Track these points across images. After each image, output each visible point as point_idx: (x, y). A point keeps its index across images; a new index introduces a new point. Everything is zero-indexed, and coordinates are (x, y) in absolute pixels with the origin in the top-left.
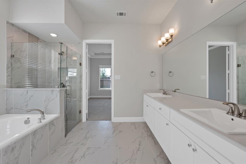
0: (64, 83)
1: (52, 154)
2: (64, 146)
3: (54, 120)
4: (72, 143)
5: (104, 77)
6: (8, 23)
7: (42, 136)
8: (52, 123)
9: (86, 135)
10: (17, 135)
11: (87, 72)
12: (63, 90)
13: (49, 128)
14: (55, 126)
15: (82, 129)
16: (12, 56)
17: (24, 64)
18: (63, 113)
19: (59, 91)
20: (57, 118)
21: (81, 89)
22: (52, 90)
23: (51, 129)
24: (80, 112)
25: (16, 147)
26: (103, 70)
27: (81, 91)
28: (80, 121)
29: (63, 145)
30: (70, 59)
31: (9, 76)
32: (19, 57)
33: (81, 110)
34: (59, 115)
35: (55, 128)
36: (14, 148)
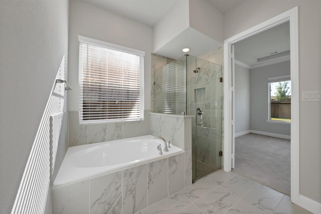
0: (200, 109)
1: (172, 198)
2: (187, 196)
3: (176, 156)
4: (198, 198)
5: (285, 99)
6: (152, 54)
7: (160, 172)
8: (173, 159)
9: (222, 198)
10: (137, 161)
11: (232, 92)
12: (190, 118)
13: (169, 165)
14: (176, 163)
15: (219, 183)
16: (154, 83)
17: (163, 89)
18: (189, 150)
19: (183, 119)
20: (180, 154)
21: (222, 119)
22: (178, 117)
23: (171, 166)
24: (221, 154)
25: (133, 173)
26: (282, 86)
27: (222, 122)
28: (221, 167)
29: (186, 193)
30: (208, 75)
31: (152, 101)
32: (160, 83)
33: (222, 151)
34: (184, 151)
35: (177, 167)
36: (132, 173)
